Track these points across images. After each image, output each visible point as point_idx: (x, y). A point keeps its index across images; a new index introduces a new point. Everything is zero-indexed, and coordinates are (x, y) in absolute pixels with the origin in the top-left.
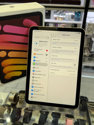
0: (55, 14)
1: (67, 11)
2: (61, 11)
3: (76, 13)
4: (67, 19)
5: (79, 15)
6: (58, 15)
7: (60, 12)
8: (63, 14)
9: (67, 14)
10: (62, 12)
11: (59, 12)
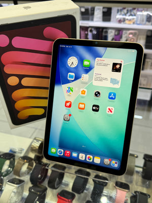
0: (119, 13)
1: (140, 9)
2: (130, 9)
4: (138, 23)
6: (123, 15)
9: (139, 13)
10: (131, 11)
11: (125, 11)
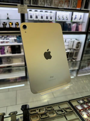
3: (17, 37)
5: (20, 38)
7: (5, 38)
8: (7, 38)
